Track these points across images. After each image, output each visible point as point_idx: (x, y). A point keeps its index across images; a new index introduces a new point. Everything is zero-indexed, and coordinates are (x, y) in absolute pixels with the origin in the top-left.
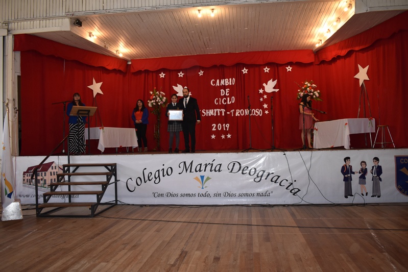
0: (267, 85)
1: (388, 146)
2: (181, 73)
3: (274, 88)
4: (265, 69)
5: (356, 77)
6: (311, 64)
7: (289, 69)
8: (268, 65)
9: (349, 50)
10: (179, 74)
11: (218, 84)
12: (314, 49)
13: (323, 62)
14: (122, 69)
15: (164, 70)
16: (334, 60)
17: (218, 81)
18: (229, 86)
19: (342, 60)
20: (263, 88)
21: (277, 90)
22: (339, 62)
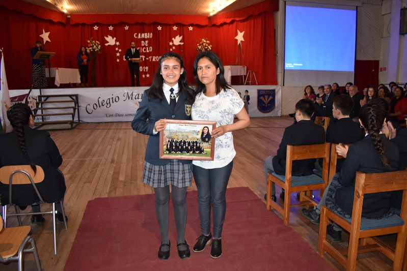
0: (175, 38)
1: (254, 84)
2: (111, 27)
3: (180, 42)
4: (174, 28)
5: (236, 38)
6: (206, 26)
7: (191, 28)
8: (177, 25)
9: (232, 19)
10: (109, 28)
11: (139, 37)
12: (208, 16)
13: (214, 25)
14: (64, 21)
15: (98, 24)
16: (222, 25)
17: (140, 34)
18: (147, 39)
19: (227, 26)
20: (173, 42)
21: (182, 44)
22: (225, 27)
